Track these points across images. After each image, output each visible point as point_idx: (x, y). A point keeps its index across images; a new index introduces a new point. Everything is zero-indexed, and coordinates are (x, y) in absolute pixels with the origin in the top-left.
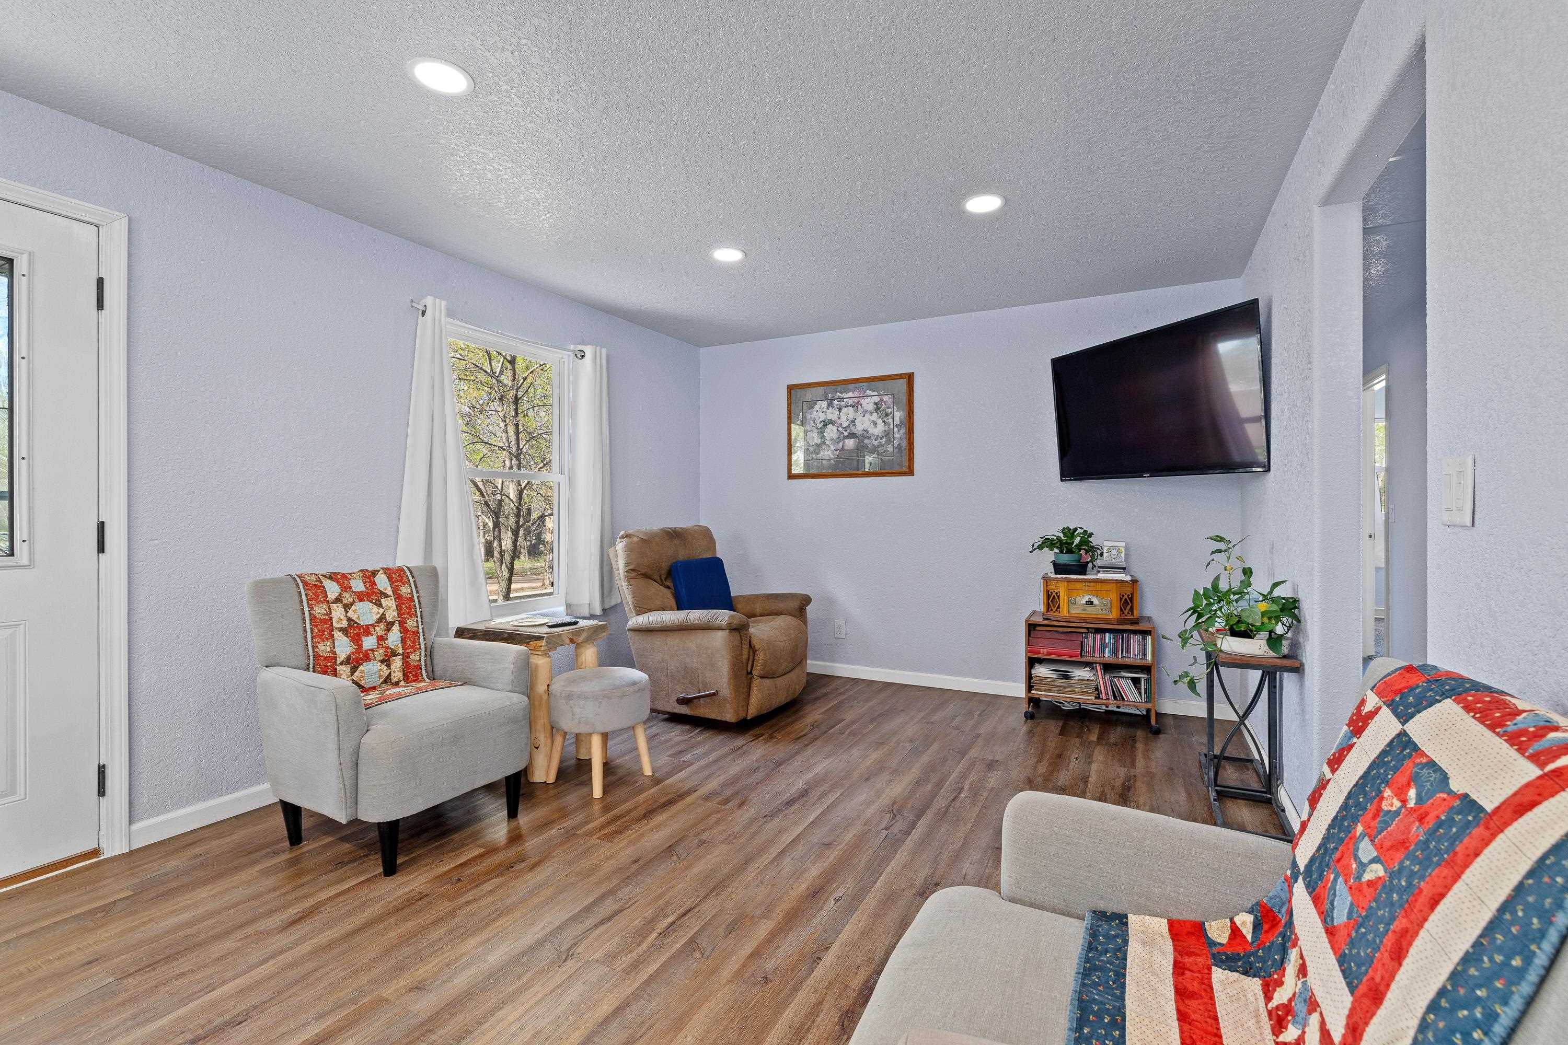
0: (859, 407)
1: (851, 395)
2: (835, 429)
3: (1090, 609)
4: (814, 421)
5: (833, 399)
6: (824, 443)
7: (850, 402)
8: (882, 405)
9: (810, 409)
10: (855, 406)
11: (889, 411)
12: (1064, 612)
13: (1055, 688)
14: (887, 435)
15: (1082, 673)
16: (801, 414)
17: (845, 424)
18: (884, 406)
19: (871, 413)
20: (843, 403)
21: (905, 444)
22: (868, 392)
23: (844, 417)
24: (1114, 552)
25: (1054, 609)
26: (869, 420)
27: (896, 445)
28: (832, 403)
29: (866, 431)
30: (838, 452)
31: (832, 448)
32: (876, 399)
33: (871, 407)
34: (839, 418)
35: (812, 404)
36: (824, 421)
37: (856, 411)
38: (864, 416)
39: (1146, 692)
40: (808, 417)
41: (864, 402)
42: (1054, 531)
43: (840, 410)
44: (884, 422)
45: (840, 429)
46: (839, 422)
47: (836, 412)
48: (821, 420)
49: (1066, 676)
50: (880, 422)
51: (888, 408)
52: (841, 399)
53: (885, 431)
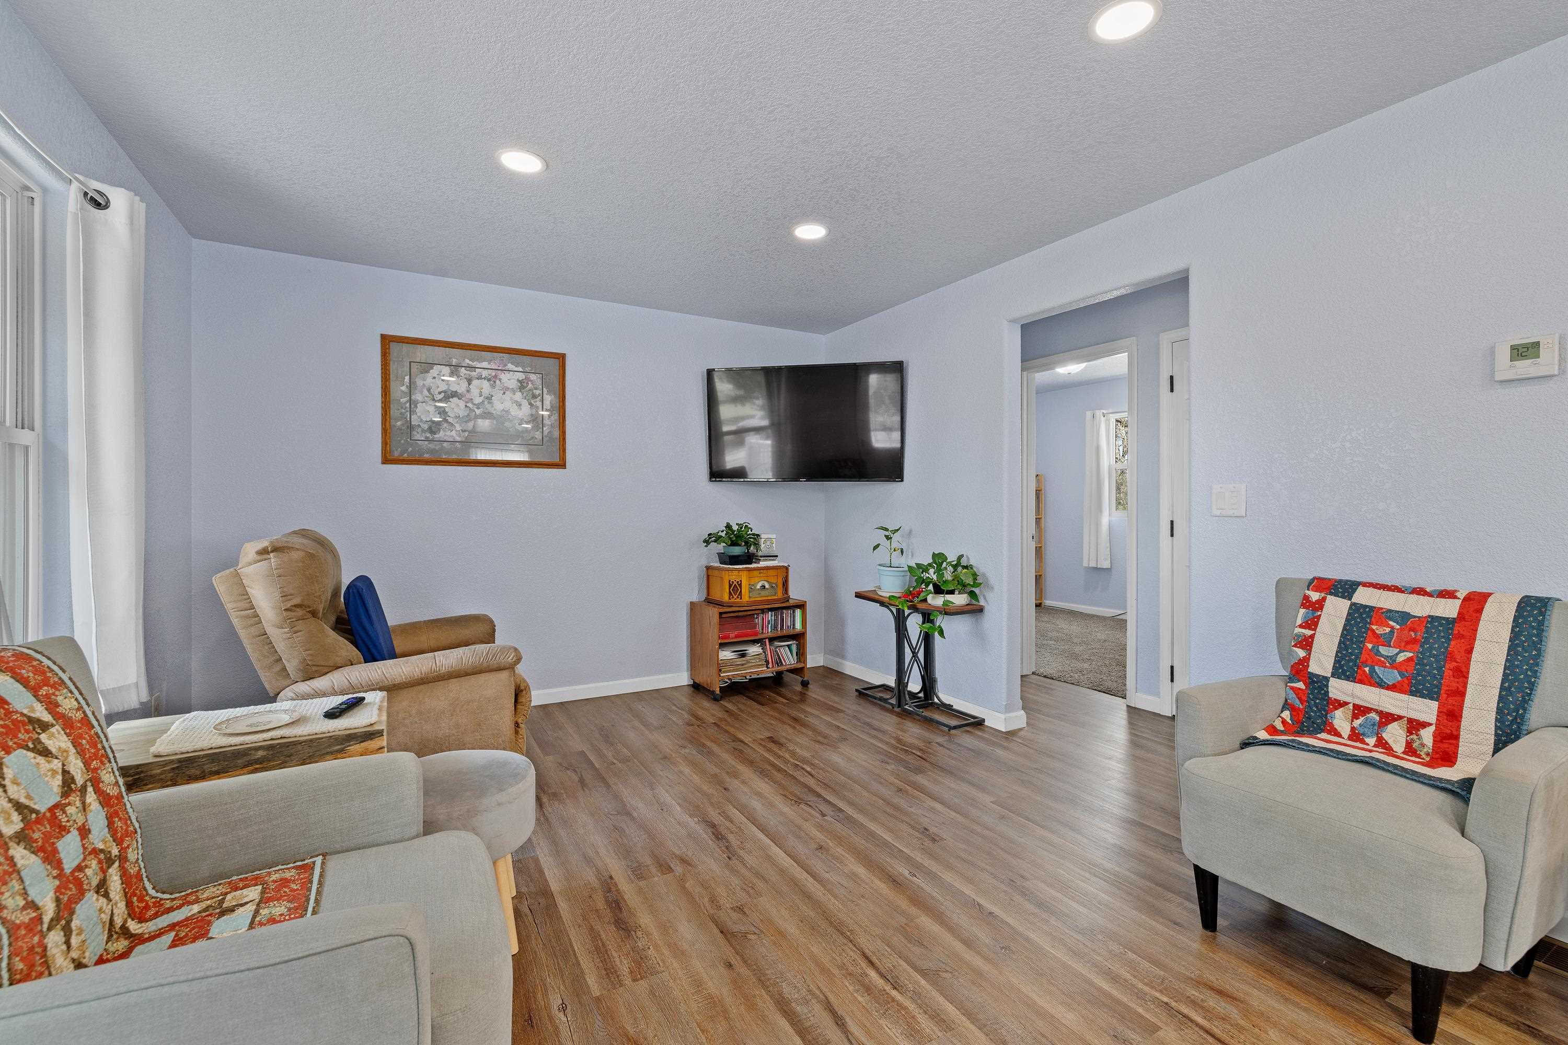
0: (498, 382)
1: (485, 365)
2: (462, 404)
3: (763, 593)
4: (429, 390)
5: (458, 366)
6: (446, 420)
7: (485, 373)
8: (528, 383)
9: (422, 373)
10: (492, 380)
11: (537, 392)
12: (746, 598)
13: (737, 667)
14: (533, 420)
15: (754, 650)
16: (407, 378)
17: (478, 400)
18: (530, 385)
19: (514, 392)
20: (474, 374)
21: (556, 433)
22: (510, 366)
23: (475, 391)
24: (768, 543)
25: (735, 597)
26: (511, 399)
27: (546, 433)
28: (457, 370)
29: (507, 412)
30: (466, 434)
31: (458, 428)
32: (521, 376)
33: (513, 384)
34: (468, 391)
35: (427, 366)
36: (445, 392)
37: (493, 386)
38: (504, 393)
39: (797, 655)
40: (419, 382)
41: (504, 377)
42: (719, 527)
43: (469, 381)
44: (530, 404)
45: (470, 405)
46: (468, 396)
47: (464, 384)
48: (440, 390)
49: (743, 655)
50: (525, 403)
51: (536, 389)
52: (474, 368)
53: (532, 415)
